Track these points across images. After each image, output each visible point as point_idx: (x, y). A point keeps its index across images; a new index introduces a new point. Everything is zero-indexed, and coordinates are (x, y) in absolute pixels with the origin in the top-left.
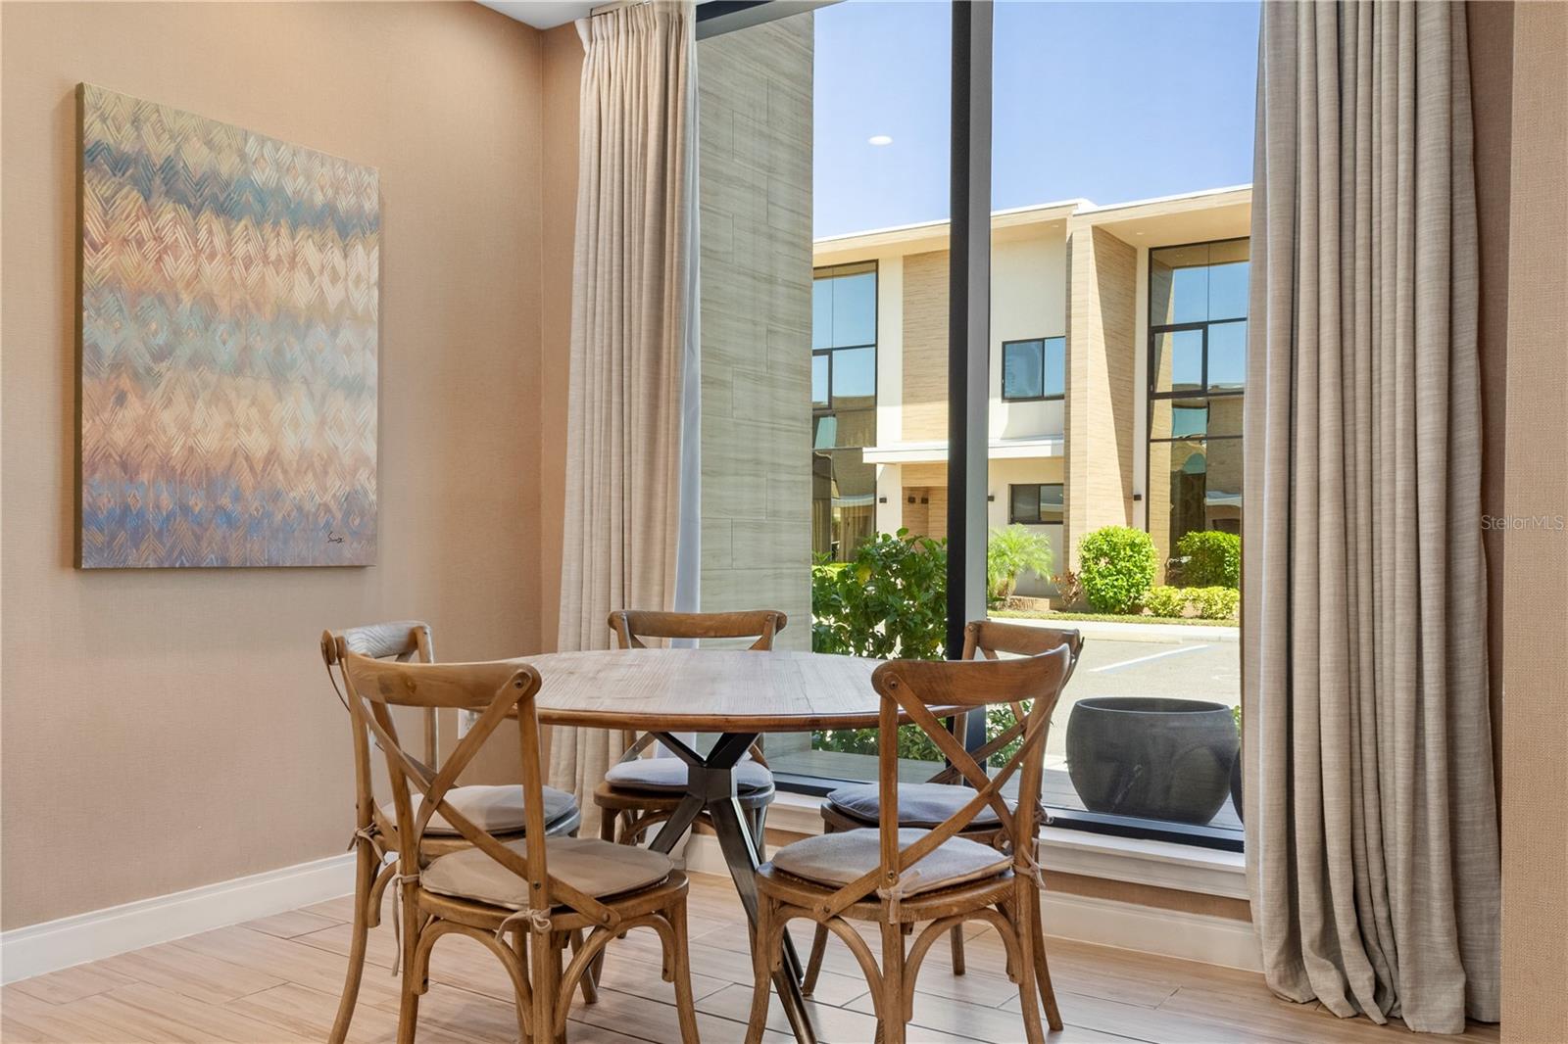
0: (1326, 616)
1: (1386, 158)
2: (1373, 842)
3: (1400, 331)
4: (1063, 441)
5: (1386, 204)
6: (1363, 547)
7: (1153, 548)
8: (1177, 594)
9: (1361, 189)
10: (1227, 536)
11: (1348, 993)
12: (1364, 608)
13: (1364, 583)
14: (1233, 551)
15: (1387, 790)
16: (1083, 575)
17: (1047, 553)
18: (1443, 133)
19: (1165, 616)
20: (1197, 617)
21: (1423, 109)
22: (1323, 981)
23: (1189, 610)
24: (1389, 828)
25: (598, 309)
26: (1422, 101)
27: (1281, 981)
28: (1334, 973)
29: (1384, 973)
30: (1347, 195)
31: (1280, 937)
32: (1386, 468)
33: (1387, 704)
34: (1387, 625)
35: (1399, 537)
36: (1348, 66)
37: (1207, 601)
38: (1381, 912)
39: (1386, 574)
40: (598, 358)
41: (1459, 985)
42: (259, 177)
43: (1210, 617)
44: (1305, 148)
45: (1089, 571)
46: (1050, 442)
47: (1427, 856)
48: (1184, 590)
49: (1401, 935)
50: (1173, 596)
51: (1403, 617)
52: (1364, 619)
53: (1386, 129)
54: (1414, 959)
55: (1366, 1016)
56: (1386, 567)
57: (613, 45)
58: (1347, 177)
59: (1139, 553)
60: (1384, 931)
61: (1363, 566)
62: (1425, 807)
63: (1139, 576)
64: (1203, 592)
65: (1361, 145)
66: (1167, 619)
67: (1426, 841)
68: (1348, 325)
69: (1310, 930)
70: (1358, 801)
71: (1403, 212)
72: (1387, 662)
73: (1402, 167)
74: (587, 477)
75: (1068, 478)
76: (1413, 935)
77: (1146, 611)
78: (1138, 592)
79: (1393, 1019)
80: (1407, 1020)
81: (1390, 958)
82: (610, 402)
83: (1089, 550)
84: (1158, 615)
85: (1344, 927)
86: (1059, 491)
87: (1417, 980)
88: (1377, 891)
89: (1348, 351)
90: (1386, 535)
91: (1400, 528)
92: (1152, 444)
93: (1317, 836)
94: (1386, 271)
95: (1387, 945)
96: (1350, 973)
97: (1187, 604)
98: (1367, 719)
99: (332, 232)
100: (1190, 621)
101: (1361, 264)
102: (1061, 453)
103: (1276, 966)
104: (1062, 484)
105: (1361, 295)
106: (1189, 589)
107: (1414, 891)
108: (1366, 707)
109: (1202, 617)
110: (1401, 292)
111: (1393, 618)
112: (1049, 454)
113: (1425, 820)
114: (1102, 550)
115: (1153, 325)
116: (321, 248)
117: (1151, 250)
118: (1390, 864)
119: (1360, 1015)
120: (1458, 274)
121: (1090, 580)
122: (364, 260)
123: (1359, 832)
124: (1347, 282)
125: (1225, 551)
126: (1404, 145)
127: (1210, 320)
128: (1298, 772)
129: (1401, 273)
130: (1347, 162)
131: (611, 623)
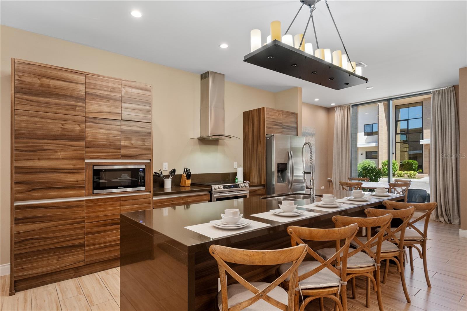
0: (441, 179)
1: (447, 129)
2: (447, 204)
3: (450, 148)
4: (377, 143)
5: (448, 133)
6: (445, 171)
7: (397, 164)
8: (403, 173)
9: (444, 132)
10: (413, 161)
11: (445, 220)
12: (446, 178)
13: (446, 175)
14: (414, 164)
15: (449, 198)
16: (382, 169)
17: (374, 165)
18: (455, 126)
19: (400, 177)
20: (407, 177)
21: (452, 124)
22: (442, 219)
23: (406, 176)
24: (449, 202)
25: (338, 142)
26: (452, 123)
27: (436, 219)
28: (443, 218)
29: (449, 218)
30: (443, 133)
31: (436, 215)
32: (448, 163)
33: (449, 189)
34: (449, 180)
35: (450, 170)
36: (442, 118)
37: (410, 174)
38: (449, 212)
39: (449, 174)
40: (338, 147)
41: (459, 220)
42: (307, 131)
43: (410, 177)
44: (437, 131)
45: (384, 168)
46: (375, 143)
47: (454, 205)
48: (404, 172)
49: (451, 214)
50: (402, 173)
51: (451, 179)
52: (446, 179)
53: (447, 126)
54: (453, 216)
55: (447, 223)
56: (449, 173)
57: (340, 111)
58: (442, 131)
59: (394, 164)
60: (449, 214)
61: (446, 173)
62: (454, 200)
63: (394, 169)
64: (409, 172)
65: (444, 127)
66: (401, 177)
67: (454, 204)
68: (443, 147)
69: (439, 213)
70: (445, 199)
71: (450, 135)
72: (449, 184)
73: (449, 130)
74: (337, 161)
75: (379, 150)
76: (453, 214)
77: (396, 176)
78: (394, 172)
79: (451, 223)
80: (452, 223)
81: (450, 217)
82: (340, 152)
83: (384, 164)
84: (399, 177)
85: (444, 213)
86: (377, 152)
87: (453, 219)
88: (448, 209)
89: (443, 150)
90: (448, 170)
91: (450, 169)
92: (396, 143)
93: (440, 203)
94: (448, 141)
95: (450, 215)
96: (445, 218)
97: (405, 174)
98: (446, 190)
99: (312, 136)
100: (406, 178)
101: (444, 140)
102: (377, 146)
103: (435, 218)
104: (377, 151)
105: (445, 144)
106: (406, 172)
107: (453, 209)
108: (446, 189)
109: (408, 177)
110: (450, 144)
111: (450, 179)
112: (375, 146)
113: (454, 202)
114: (386, 164)
115: (396, 120)
116: (311, 138)
117: (395, 106)
118: (450, 206)
119: (446, 223)
120: (457, 142)
121: (384, 170)
122: (314, 138)
123: (446, 203)
124: (443, 142)
125: (413, 164)
126: (450, 128)
127: (409, 119)
128: (438, 196)
129: (450, 142)
130: (442, 129)
131: (348, 179)
